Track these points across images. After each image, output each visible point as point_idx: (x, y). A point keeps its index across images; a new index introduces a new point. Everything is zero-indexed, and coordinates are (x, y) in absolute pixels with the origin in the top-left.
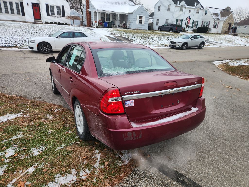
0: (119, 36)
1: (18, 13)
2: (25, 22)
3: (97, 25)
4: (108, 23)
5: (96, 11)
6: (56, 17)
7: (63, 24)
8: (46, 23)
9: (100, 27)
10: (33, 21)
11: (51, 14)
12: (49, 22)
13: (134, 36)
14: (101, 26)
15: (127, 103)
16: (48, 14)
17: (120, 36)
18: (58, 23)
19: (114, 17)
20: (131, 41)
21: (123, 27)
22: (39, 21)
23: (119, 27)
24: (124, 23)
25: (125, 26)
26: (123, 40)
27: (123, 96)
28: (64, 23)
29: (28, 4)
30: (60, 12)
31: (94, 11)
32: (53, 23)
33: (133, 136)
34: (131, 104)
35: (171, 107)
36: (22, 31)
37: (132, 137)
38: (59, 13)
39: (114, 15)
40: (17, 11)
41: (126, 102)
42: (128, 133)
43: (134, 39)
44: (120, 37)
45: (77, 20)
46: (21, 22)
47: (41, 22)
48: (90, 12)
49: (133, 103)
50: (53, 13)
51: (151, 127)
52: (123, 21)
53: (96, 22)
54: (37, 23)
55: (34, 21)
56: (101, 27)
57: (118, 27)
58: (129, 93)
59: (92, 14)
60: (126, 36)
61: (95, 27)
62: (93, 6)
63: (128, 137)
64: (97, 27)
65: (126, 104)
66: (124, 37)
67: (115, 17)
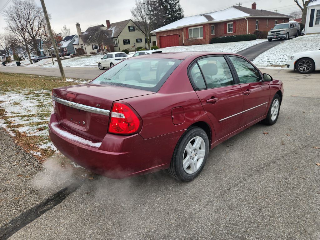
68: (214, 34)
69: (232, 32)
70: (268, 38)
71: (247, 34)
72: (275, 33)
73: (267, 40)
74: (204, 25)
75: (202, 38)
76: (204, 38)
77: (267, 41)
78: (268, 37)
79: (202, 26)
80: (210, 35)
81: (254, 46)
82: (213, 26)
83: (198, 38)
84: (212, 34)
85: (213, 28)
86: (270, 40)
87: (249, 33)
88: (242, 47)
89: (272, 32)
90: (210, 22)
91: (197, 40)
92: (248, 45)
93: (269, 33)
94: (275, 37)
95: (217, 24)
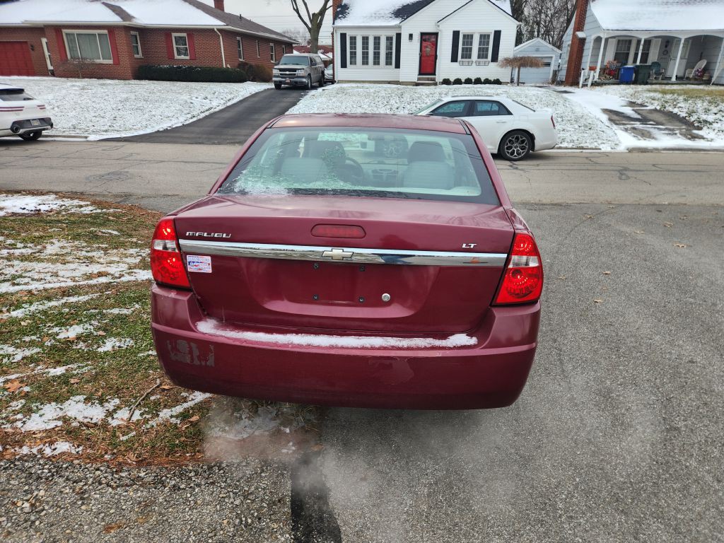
0: (656, 110)
1: (388, 63)
2: (397, 83)
3: (596, 79)
4: (636, 70)
5: (602, 35)
6: (474, 64)
7: (487, 82)
8: (446, 82)
9: (605, 84)
10: (416, 80)
11: (462, 58)
12: (452, 80)
13: (715, 110)
14: (607, 81)
15: (194, 262)
16: (454, 59)
17: (658, 108)
18: (475, 80)
19: (666, 46)
20: (696, 125)
21: (696, 79)
22: (428, 79)
23: (679, 82)
24: (702, 64)
25: (702, 76)
26: (664, 122)
27: (182, 242)
28: (492, 79)
29: (411, 36)
30: (487, 49)
31: (594, 37)
32: (463, 81)
33: (191, 352)
34: (203, 265)
35: (353, 309)
36: (372, 104)
37: (190, 356)
38: (482, 54)
39: (668, 42)
40: (387, 58)
41: (189, 258)
42: (179, 341)
43: (710, 118)
44: (659, 111)
45: (531, 66)
46: (389, 83)
47: (434, 80)
48: (583, 41)
49: (209, 264)
50: (467, 54)
51: (244, 344)
52: (700, 59)
53: (592, 69)
54: (422, 84)
55: (419, 79)
56: (609, 84)
57: (674, 79)
58: (197, 235)
59: (586, 47)
60: (682, 109)
61: (587, 85)
62: (596, 21)
63: (178, 351)
64: (594, 84)
65: (189, 263)
66: (675, 111)
67: (668, 49)
68: (140, 55)
69: (188, 58)
70: (275, 82)
71: (224, 66)
72: (287, 73)
73: (272, 86)
74: (111, 29)
75: (111, 62)
76: (117, 62)
77: (272, 89)
78: (274, 79)
79: (105, 32)
80: (131, 56)
81: (253, 96)
82: (136, 36)
83: (98, 61)
84: (136, 56)
85: (136, 39)
86: (278, 85)
87: (229, 66)
88: (229, 97)
89: (281, 70)
90: (126, 23)
91: (97, 64)
92: (241, 93)
93: (275, 72)
94: (288, 80)
95: (145, 32)
